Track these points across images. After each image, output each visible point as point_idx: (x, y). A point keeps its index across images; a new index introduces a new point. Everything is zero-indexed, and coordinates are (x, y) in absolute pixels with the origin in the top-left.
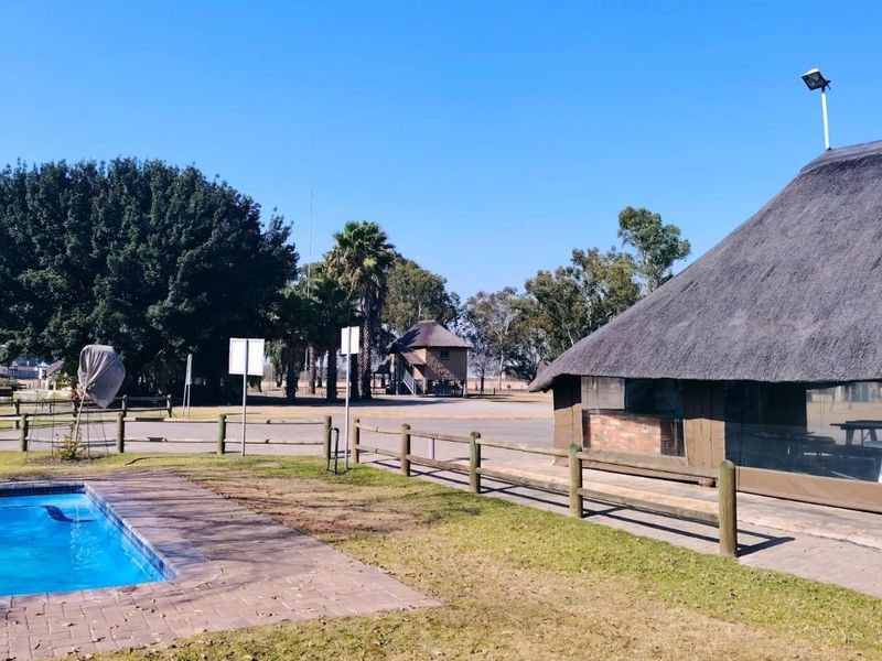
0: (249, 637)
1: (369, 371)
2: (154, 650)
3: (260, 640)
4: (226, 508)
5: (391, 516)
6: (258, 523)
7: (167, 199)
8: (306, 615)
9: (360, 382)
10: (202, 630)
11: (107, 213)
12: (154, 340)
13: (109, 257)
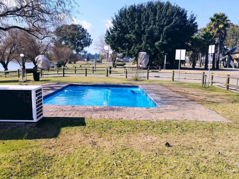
0: (176, 122)
1: (219, 60)
2: (152, 121)
3: (179, 123)
4: (172, 93)
5: (220, 100)
6: (181, 97)
7: (161, 12)
8: (192, 119)
9: (215, 64)
10: (164, 118)
11: (145, 18)
12: (157, 52)
13: (146, 29)
